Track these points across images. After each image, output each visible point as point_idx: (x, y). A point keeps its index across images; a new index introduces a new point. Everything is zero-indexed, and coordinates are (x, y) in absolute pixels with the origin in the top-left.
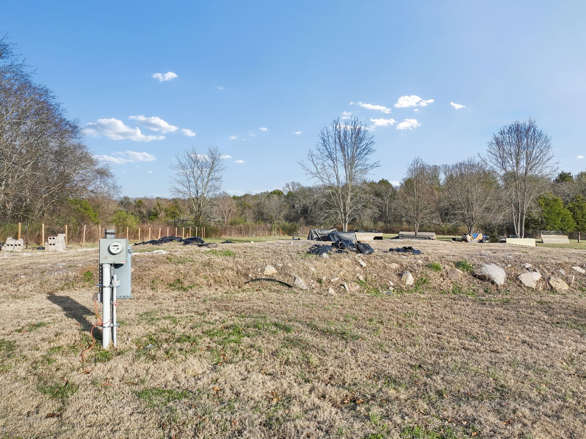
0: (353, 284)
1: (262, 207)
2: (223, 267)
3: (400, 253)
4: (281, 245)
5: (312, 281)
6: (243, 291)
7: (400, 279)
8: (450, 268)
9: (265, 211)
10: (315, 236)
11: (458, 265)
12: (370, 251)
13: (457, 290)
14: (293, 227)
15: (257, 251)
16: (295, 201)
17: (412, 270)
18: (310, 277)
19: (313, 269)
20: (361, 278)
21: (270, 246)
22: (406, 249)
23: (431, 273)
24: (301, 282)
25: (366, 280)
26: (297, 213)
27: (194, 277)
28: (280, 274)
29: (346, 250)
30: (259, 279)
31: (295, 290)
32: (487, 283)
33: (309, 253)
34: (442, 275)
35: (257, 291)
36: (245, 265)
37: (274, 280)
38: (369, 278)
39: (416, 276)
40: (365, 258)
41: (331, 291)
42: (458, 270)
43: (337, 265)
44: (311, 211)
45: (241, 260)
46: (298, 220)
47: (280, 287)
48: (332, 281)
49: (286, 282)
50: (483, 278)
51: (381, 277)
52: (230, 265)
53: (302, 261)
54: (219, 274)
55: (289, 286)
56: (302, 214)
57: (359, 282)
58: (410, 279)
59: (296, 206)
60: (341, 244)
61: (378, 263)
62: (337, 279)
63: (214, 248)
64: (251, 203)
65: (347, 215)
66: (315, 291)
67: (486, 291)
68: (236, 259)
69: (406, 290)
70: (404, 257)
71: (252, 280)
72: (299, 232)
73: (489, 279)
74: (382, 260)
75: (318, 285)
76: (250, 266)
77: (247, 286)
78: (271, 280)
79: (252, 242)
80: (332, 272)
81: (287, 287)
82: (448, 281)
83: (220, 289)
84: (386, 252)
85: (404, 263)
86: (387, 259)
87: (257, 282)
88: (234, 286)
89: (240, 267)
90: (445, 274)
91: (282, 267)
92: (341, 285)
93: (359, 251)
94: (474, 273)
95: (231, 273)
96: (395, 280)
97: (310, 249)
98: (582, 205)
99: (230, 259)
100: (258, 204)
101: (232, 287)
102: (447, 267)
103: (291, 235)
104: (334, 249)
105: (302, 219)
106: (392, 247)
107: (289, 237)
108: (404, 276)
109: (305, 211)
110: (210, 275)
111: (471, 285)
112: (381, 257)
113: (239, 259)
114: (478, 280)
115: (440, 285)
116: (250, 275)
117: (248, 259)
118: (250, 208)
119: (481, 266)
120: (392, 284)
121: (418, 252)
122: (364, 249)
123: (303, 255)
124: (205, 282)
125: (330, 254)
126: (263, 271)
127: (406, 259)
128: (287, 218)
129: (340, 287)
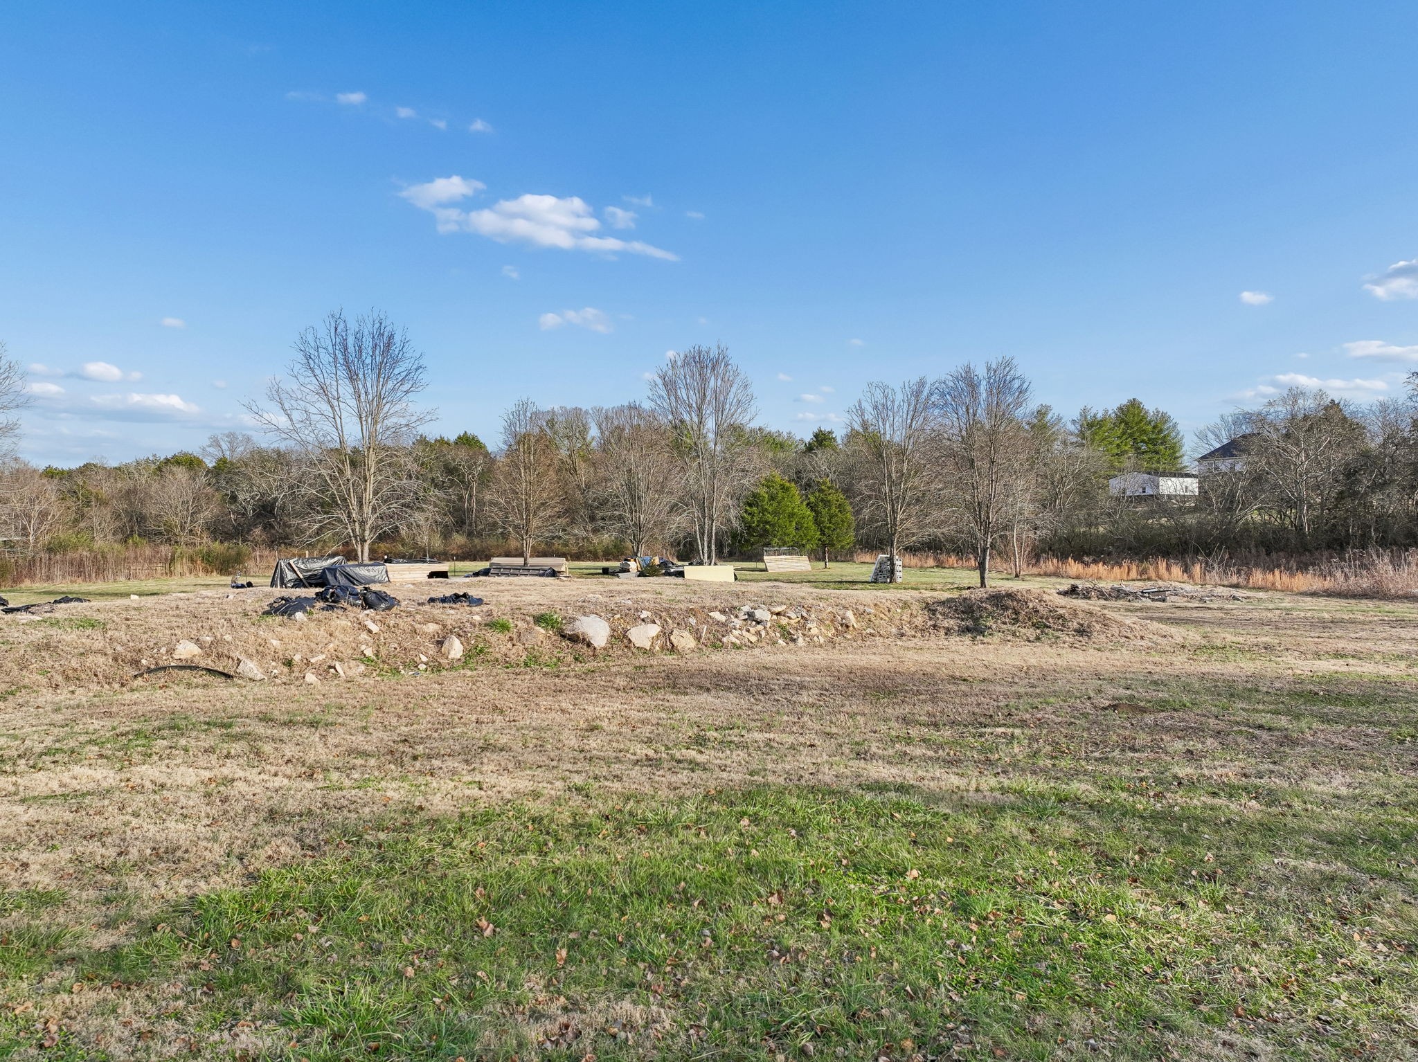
0: (353, 663)
1: (142, 502)
2: (82, 650)
3: (446, 605)
4: (206, 600)
5: (274, 664)
6: (132, 690)
7: (440, 651)
8: (525, 625)
9: (151, 510)
10: (290, 575)
11: (539, 620)
12: (388, 605)
13: (533, 661)
14: (233, 553)
15: (153, 615)
16: (237, 485)
17: (461, 633)
18: (269, 657)
19: (275, 643)
20: (369, 652)
21: (181, 604)
22: (457, 598)
23: (493, 637)
24: (251, 667)
25: (377, 656)
26: (243, 514)
27: (15, 672)
28: (209, 655)
29: (343, 604)
30: (164, 668)
31: (239, 682)
32: (580, 645)
33: (267, 613)
34: (511, 639)
35: (161, 688)
36: (131, 644)
37: (196, 668)
38: (383, 651)
39: (468, 643)
40: (378, 617)
41: (311, 677)
42: (538, 628)
43: (322, 632)
44: (282, 508)
45: (121, 635)
46: (249, 530)
47: (209, 678)
48: (313, 661)
49: (221, 669)
50: (574, 639)
51: (405, 649)
52: (98, 645)
53: (253, 629)
54: (74, 664)
55: (227, 676)
56: (258, 517)
57: (364, 659)
58: (456, 649)
59: (241, 497)
60: (333, 594)
61: (402, 625)
62: (322, 657)
63: (48, 615)
64: (106, 489)
65: (367, 527)
66: (278, 681)
67: (576, 659)
68: (110, 633)
69: (447, 667)
70: (452, 612)
71: (149, 671)
72: (250, 564)
73: (584, 639)
74: (409, 619)
75: (286, 670)
76: (143, 645)
77: (139, 681)
78: (190, 668)
79: (133, 597)
80: (313, 646)
81: (223, 678)
82: (520, 647)
83: (79, 691)
84: (423, 604)
85: (449, 622)
86: (418, 617)
87: (161, 674)
88: (109, 683)
89: (119, 648)
90: (515, 636)
91: (212, 643)
92: (330, 667)
93: (368, 605)
94: (563, 631)
95: (100, 660)
96: (431, 652)
97: (271, 605)
98: (830, 498)
99: (97, 634)
100: (129, 493)
101: (106, 686)
102: (520, 624)
103: (229, 574)
104: (320, 604)
105: (257, 531)
106: (434, 595)
107: (224, 578)
108: (446, 644)
109: (266, 511)
110: (53, 667)
111: (556, 651)
112: (410, 614)
113: (117, 634)
114: (568, 642)
115: (506, 655)
116: (144, 661)
117: (138, 632)
118: (102, 502)
119: (574, 619)
120: (424, 659)
121: (479, 602)
122: (376, 601)
123: (255, 618)
124: (44, 681)
125: (311, 613)
126: (171, 652)
127: (453, 615)
128: (217, 530)
129: (327, 672)
